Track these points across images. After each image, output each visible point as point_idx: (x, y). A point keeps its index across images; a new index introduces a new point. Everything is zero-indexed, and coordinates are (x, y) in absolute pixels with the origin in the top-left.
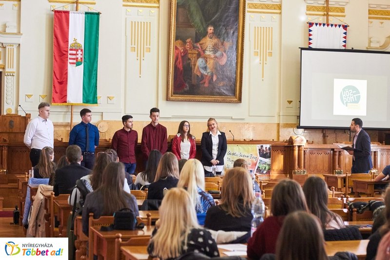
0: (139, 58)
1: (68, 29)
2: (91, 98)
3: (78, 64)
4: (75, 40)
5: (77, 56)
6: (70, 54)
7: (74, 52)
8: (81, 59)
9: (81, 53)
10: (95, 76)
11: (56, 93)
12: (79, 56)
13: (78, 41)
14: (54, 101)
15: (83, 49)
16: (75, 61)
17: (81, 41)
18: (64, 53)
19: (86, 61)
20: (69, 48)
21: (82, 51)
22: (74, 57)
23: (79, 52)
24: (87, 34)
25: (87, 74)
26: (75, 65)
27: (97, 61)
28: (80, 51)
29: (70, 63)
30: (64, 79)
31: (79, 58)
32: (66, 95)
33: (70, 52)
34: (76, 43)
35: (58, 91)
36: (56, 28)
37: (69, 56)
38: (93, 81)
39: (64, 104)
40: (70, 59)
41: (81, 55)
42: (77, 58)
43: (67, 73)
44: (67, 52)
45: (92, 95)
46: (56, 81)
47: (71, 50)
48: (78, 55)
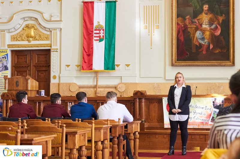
0: (150, 34)
1: (93, 15)
2: (110, 66)
3: (100, 40)
4: (98, 22)
5: (100, 35)
6: (95, 33)
7: (98, 32)
8: (103, 36)
9: (103, 32)
10: (113, 48)
11: (85, 62)
12: (102, 35)
13: (101, 23)
14: (83, 68)
15: (104, 29)
16: (98, 38)
17: (103, 23)
18: (90, 32)
19: (107, 38)
20: (94, 29)
21: (103, 30)
22: (98, 35)
23: (102, 32)
24: (107, 17)
25: (107, 47)
26: (98, 41)
27: (115, 37)
28: (102, 30)
29: (95, 40)
30: (91, 52)
31: (102, 36)
32: (92, 64)
33: (95, 32)
34: (99, 25)
35: (86, 61)
36: (85, 15)
37: (94, 35)
38: (112, 53)
39: (91, 71)
40: (95, 37)
41: (103, 33)
42: (100, 36)
43: (92, 48)
44: (93, 32)
45: (111, 63)
46: (85, 54)
47: (95, 30)
48: (100, 33)
